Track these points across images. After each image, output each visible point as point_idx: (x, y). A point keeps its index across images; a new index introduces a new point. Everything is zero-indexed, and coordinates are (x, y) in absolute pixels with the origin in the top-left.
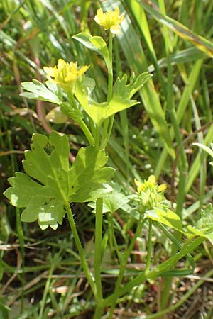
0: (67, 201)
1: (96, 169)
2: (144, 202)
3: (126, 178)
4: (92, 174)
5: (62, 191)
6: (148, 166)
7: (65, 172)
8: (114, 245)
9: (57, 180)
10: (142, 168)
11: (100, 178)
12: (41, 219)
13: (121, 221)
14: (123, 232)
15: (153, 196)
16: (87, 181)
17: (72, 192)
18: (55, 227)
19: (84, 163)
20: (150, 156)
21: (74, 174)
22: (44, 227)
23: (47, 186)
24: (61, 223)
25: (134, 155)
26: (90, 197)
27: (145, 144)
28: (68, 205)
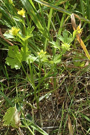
0: (20, 61)
1: (26, 52)
2: (41, 57)
3: (36, 51)
4: (26, 53)
5: (19, 59)
6: (42, 45)
7: (19, 54)
8: (36, 73)
9: (17, 57)
10: (41, 46)
11: (28, 54)
12: (16, 67)
13: (37, 65)
14: (38, 68)
15: (43, 56)
16: (24, 55)
17: (21, 59)
18: (19, 68)
19: (23, 51)
20: (42, 41)
21: (21, 54)
22: (17, 69)
23: (15, 59)
24: (20, 67)
25: (37, 42)
26: (26, 59)
27: (40, 37)
28: (21, 62)
